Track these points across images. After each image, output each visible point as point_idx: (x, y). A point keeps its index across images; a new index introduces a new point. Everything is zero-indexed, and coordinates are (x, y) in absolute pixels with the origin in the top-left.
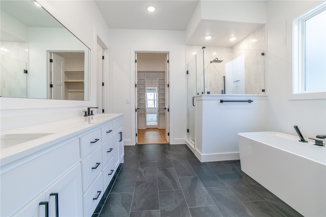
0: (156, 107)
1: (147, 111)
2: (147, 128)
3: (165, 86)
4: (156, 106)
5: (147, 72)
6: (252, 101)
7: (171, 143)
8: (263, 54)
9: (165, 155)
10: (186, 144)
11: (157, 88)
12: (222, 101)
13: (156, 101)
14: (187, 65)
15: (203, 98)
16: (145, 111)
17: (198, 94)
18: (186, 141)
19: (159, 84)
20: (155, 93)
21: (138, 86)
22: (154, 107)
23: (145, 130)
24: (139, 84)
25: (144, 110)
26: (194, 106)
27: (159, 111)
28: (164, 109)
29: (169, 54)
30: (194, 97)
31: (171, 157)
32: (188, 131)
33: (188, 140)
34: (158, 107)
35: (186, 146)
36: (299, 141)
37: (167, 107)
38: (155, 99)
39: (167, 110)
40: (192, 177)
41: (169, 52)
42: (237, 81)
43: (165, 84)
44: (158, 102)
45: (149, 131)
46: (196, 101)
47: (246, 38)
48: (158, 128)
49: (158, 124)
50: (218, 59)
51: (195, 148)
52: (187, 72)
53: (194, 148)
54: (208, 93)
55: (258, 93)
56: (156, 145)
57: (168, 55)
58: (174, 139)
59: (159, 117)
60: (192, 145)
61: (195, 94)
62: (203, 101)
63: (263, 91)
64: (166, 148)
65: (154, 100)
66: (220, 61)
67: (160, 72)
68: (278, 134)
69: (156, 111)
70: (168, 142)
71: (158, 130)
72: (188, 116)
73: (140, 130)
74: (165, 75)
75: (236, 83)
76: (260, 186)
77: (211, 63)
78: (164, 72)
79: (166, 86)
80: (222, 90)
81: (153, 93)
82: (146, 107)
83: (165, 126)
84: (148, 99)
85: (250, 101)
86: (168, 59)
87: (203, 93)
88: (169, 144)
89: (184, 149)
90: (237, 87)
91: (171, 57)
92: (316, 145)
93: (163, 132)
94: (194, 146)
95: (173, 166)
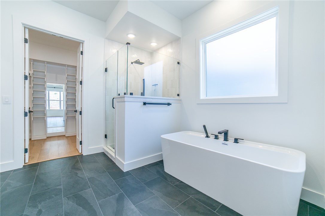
0: (62, 109)
1: (48, 114)
2: (47, 137)
3: (76, 84)
4: (63, 107)
5: (48, 63)
6: (171, 104)
7: (84, 154)
8: (178, 63)
9: (76, 173)
10: (103, 152)
11: (64, 85)
12: (145, 104)
13: (62, 102)
14: (106, 61)
15: (126, 99)
16: (45, 115)
17: (119, 95)
18: (103, 149)
19: (67, 81)
20: (62, 93)
21: (33, 80)
22: (59, 109)
23: (45, 139)
24: (34, 78)
25: (44, 113)
26: (114, 108)
27: (67, 114)
28: (75, 111)
29: (83, 43)
30: (114, 98)
31: (86, 174)
32: (106, 136)
33: (106, 146)
34: (65, 108)
35: (104, 155)
36: (205, 137)
37: (78, 109)
38: (62, 99)
39: (78, 113)
40: (117, 195)
41: (84, 41)
42: (155, 85)
43: (75, 82)
44: (66, 103)
45: (50, 141)
46: (117, 103)
47: (164, 46)
48: (65, 135)
49: (66, 129)
50: (139, 61)
51: (116, 157)
52: (106, 70)
53: (114, 156)
54: (131, 94)
55: (174, 97)
56: (62, 160)
57: (81, 44)
58: (89, 148)
59: (66, 121)
60: (111, 153)
61: (115, 95)
62: (126, 102)
63: (178, 95)
64: (77, 162)
65: (60, 101)
66: (142, 63)
67: (69, 66)
68: (190, 133)
69: (63, 114)
70: (80, 152)
71: (66, 138)
72: (106, 119)
73: (36, 142)
74: (76, 70)
75: (154, 86)
76: (183, 184)
77: (132, 64)
78: (75, 67)
79: (78, 84)
80: (142, 93)
81: (58, 93)
82: (47, 108)
83: (76, 132)
84: (50, 99)
85: (169, 104)
86: (81, 50)
87: (125, 94)
88: (82, 154)
89: (102, 158)
90: (155, 90)
91: (86, 48)
92: (215, 139)
93: (72, 139)
94: (114, 154)
95: (89, 186)
